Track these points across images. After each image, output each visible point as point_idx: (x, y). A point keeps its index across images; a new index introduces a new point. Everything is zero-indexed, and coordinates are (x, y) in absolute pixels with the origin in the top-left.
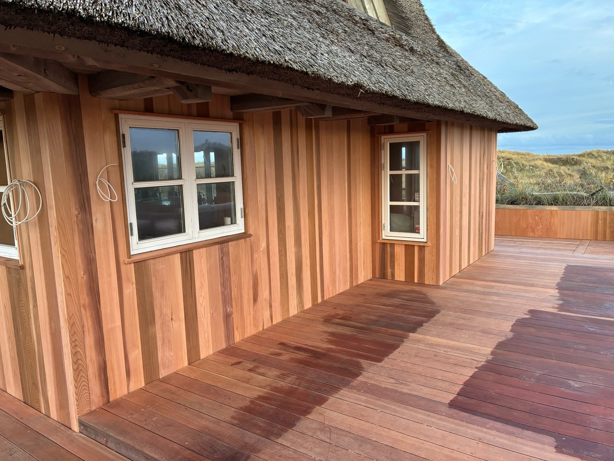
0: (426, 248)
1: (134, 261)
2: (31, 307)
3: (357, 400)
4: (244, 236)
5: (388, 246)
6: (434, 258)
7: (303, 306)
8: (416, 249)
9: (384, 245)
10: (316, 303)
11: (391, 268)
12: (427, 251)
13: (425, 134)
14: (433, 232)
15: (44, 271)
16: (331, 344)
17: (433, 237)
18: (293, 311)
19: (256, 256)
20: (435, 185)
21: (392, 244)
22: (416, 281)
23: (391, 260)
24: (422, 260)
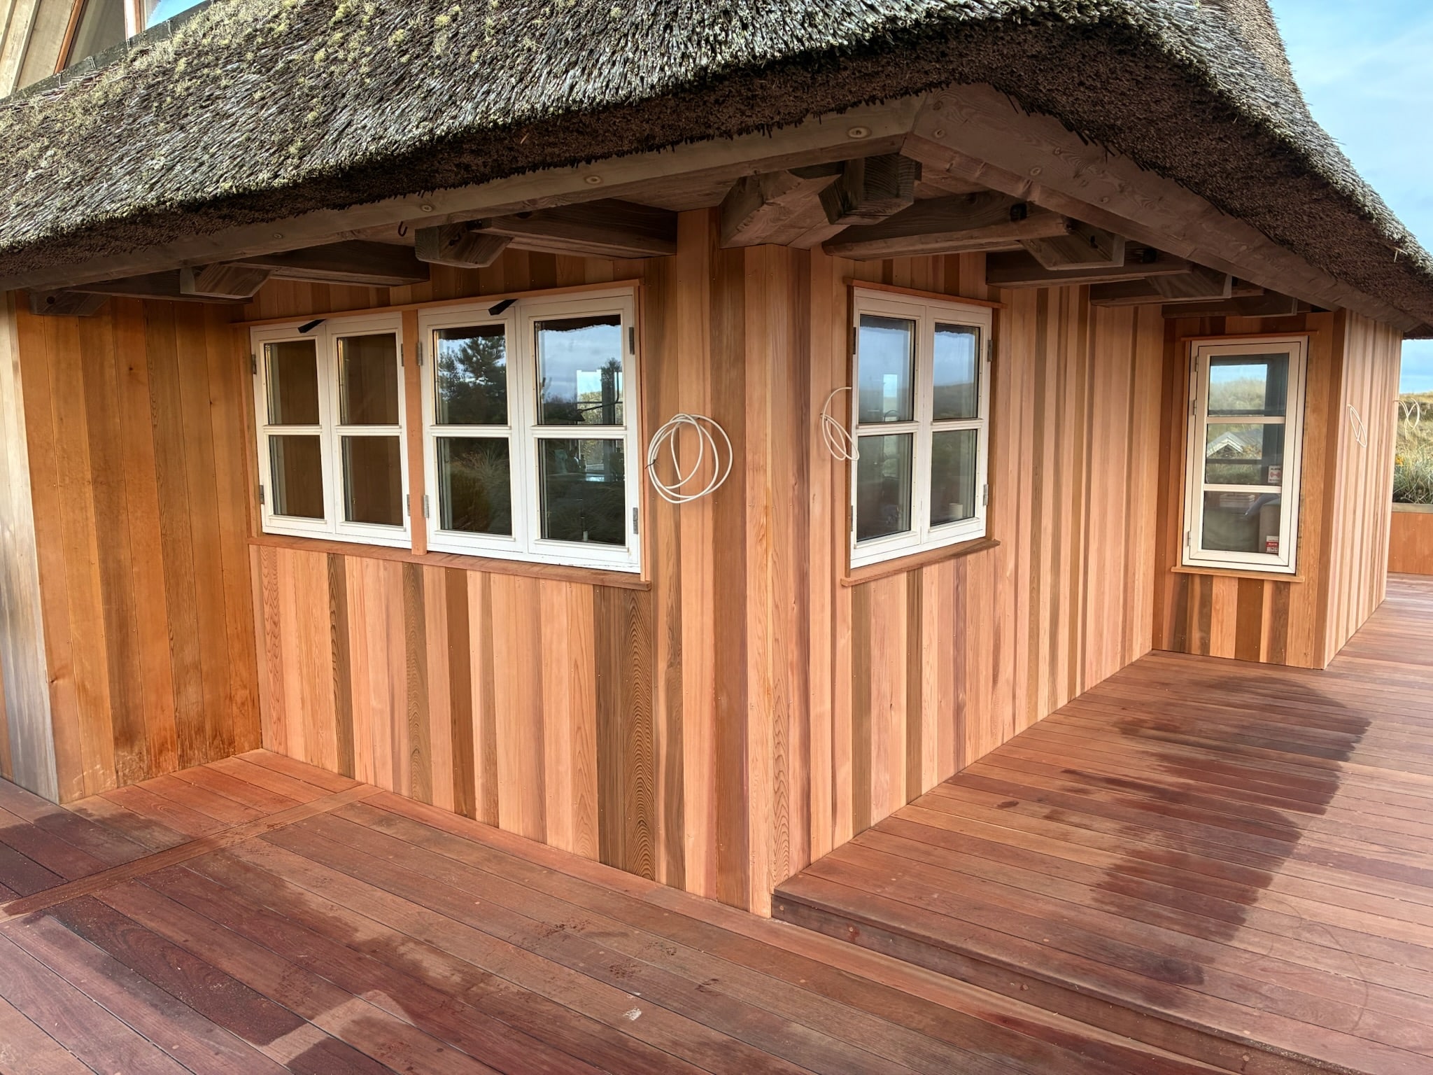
0: (1292, 588)
1: (854, 584)
2: (662, 666)
3: (1333, 879)
4: (987, 543)
5: (1197, 581)
6: (1312, 611)
7: (1055, 702)
8: (1268, 590)
9: (1185, 578)
10: (1073, 697)
11: (1201, 630)
12: (1295, 594)
13: (1304, 339)
14: (1312, 551)
15: (715, 594)
16: (1180, 776)
17: (1312, 562)
18: (1043, 712)
19: (1000, 587)
20: (1323, 451)
21: (1207, 578)
22: (1263, 658)
23: (1201, 613)
24: (1281, 614)
